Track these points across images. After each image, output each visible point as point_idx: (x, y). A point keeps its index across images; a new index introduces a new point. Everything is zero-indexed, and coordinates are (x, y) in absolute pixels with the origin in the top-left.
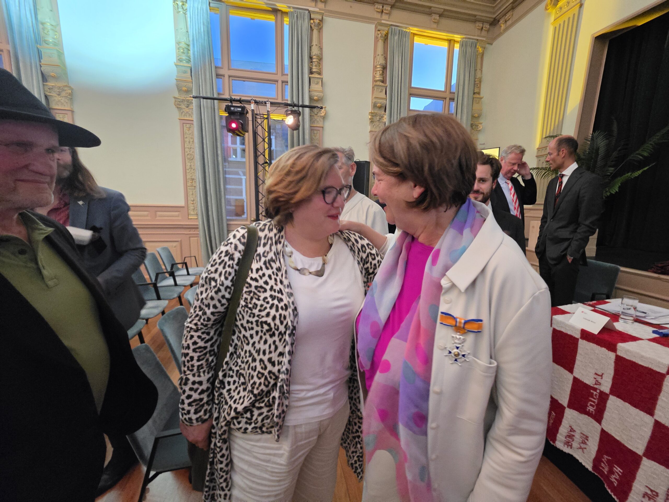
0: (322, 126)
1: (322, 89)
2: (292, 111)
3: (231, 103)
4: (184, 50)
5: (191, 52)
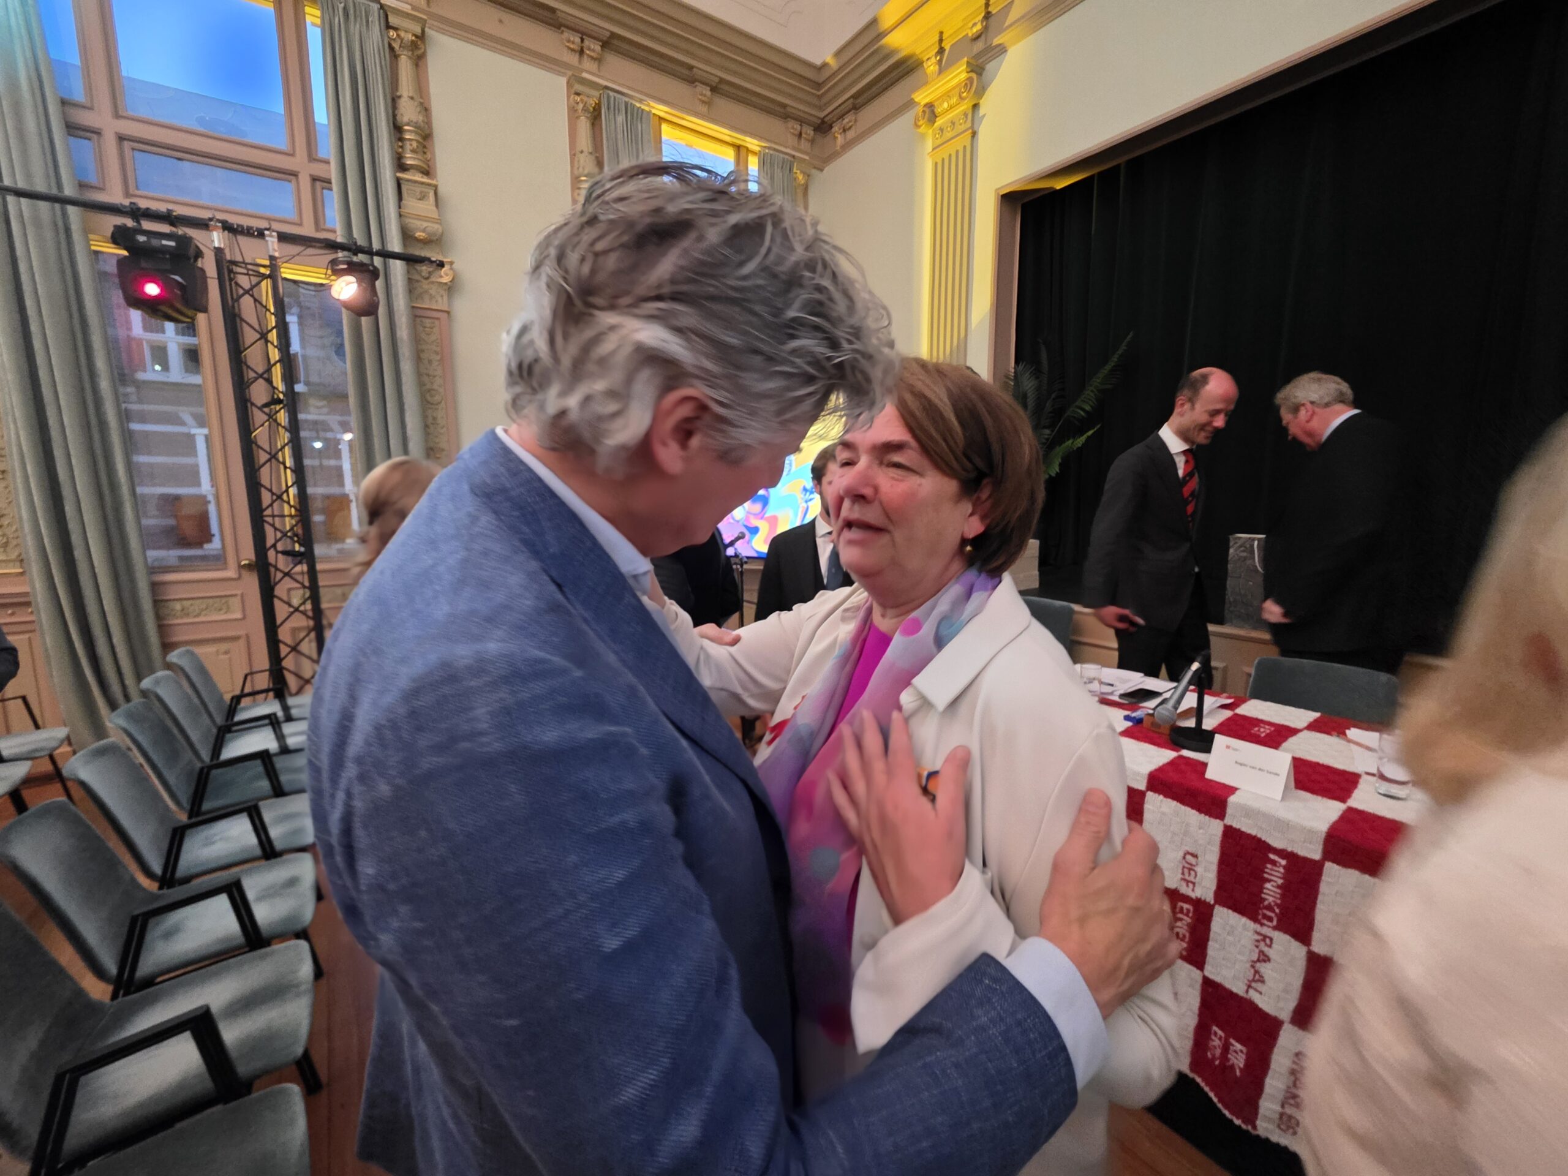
0: (446, 309)
1: (439, 215)
2: (350, 263)
3: (137, 221)
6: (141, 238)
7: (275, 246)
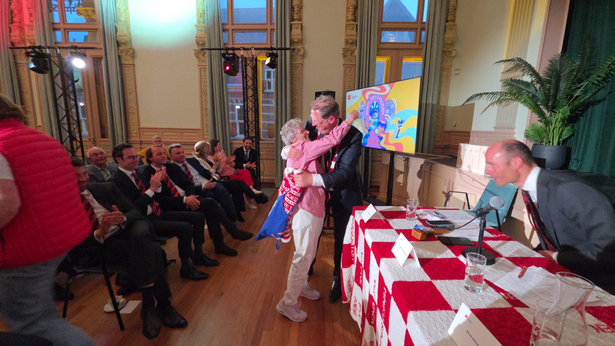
0: (301, 63)
1: (302, 33)
2: (270, 54)
3: (227, 51)
4: (201, 15)
5: (205, 15)
6: (226, 56)
7: (254, 52)
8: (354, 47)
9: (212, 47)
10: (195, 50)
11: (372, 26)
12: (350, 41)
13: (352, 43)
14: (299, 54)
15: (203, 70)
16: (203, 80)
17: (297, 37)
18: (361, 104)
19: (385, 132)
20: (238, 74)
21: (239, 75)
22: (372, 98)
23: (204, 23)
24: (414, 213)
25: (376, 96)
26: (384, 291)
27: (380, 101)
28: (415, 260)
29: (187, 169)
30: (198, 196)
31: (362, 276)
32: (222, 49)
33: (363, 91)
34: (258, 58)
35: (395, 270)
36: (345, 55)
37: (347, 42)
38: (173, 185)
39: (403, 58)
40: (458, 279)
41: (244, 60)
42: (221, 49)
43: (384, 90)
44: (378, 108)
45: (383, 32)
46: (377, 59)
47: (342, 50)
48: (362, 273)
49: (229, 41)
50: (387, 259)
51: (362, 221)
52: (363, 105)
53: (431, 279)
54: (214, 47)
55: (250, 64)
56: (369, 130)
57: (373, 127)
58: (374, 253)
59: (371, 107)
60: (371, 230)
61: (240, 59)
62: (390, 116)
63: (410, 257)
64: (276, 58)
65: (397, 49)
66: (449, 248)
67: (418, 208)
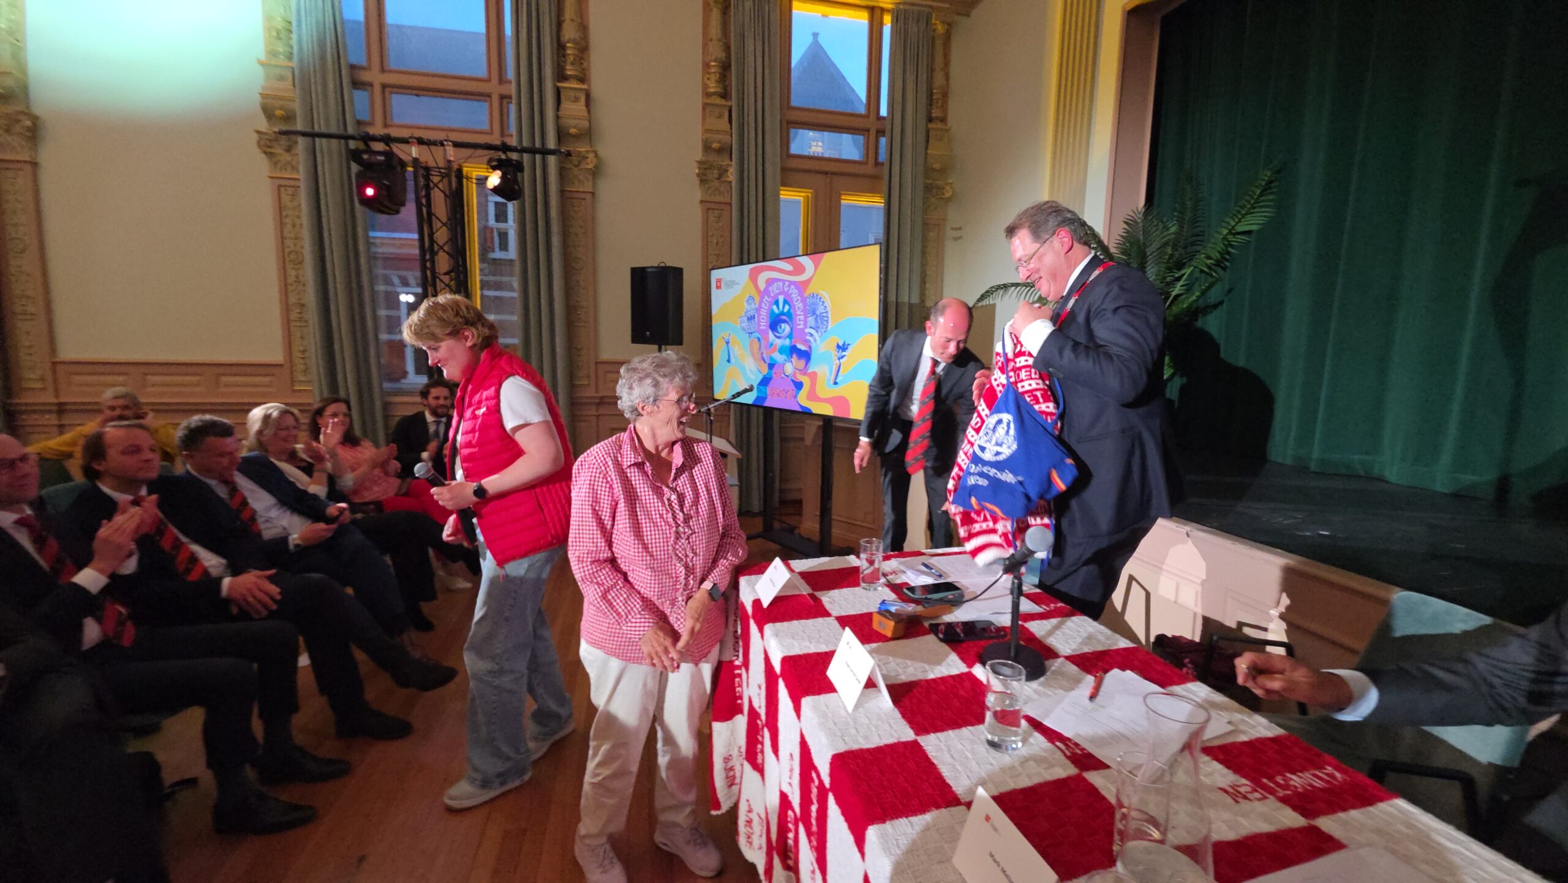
0: (591, 190)
1: (589, 112)
2: (500, 160)
3: (367, 145)
4: (280, 33)
5: (294, 36)
6: (365, 157)
7: (451, 152)
8: (726, 162)
9: (316, 129)
10: (258, 132)
11: (767, 115)
12: (715, 145)
13: (720, 151)
14: (582, 166)
15: (290, 191)
16: (288, 221)
17: (576, 122)
18: (747, 301)
19: (809, 371)
20: (403, 209)
21: (409, 212)
22: (774, 289)
23: (290, 56)
24: (878, 570)
25: (784, 284)
26: (813, 781)
27: (793, 295)
28: (880, 691)
29: (234, 489)
30: (273, 571)
31: (762, 744)
32: (353, 138)
33: (751, 270)
34: (465, 170)
35: (835, 724)
36: (704, 178)
37: (707, 147)
38: (182, 543)
39: (840, 195)
40: (972, 725)
41: (421, 172)
42: (347, 138)
43: (799, 269)
44: (788, 314)
45: (792, 131)
46: (782, 192)
47: (696, 165)
48: (763, 737)
49: (373, 114)
50: (817, 697)
51: (757, 603)
52: (753, 305)
53: (917, 734)
54: (324, 130)
55: (440, 185)
56: (771, 366)
57: (779, 358)
58: (787, 686)
59: (773, 311)
60: (778, 625)
61: (410, 169)
62: (817, 331)
63: (870, 684)
64: (519, 174)
65: (826, 173)
66: (955, 650)
67: (886, 558)
